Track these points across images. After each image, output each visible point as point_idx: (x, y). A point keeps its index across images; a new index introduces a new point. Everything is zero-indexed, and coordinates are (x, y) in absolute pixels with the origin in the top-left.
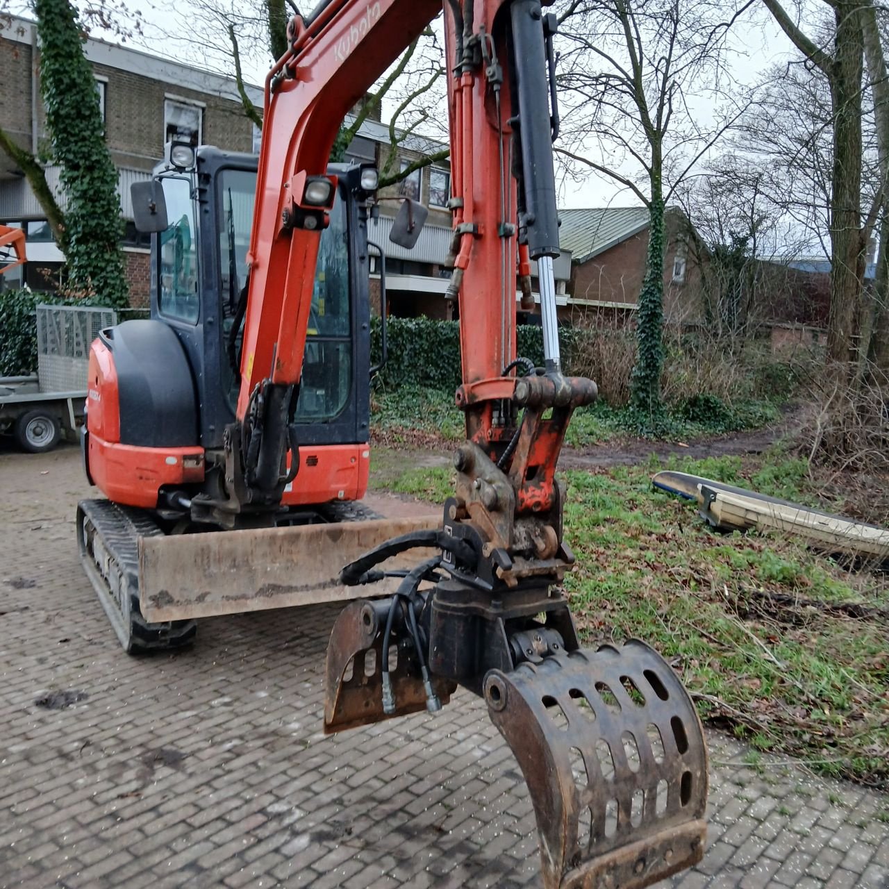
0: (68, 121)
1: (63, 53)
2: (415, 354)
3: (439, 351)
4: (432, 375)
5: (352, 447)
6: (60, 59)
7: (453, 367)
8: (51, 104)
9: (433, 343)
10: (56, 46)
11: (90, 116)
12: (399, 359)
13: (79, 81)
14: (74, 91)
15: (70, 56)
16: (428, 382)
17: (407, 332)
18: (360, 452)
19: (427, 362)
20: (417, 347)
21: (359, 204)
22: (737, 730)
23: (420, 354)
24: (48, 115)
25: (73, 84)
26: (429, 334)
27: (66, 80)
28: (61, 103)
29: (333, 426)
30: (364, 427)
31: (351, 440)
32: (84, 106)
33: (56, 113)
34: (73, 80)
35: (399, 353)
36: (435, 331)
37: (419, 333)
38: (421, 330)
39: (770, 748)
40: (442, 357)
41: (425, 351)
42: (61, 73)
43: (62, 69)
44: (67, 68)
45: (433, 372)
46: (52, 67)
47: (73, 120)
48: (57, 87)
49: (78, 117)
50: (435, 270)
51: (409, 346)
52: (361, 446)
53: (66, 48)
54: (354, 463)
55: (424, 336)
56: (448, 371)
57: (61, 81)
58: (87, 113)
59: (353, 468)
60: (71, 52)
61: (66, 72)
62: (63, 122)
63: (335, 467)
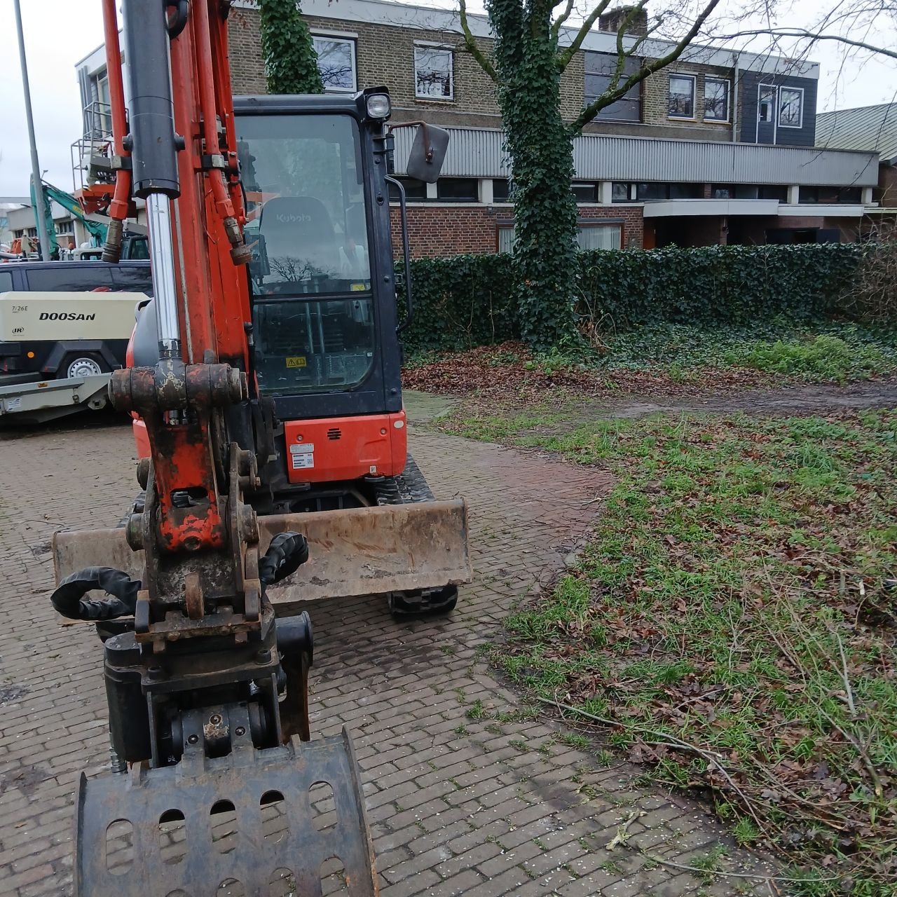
0: (286, 83)
1: (278, 15)
2: (662, 286)
3: (691, 282)
4: (682, 309)
5: (382, 417)
6: (275, 22)
7: (709, 299)
8: (271, 68)
9: (684, 273)
10: (271, 9)
11: (307, 75)
12: (642, 295)
13: (293, 41)
14: (290, 52)
15: (284, 17)
16: (678, 318)
17: (652, 264)
18: (391, 422)
19: (678, 294)
20: (664, 279)
21: (374, 136)
22: (722, 809)
23: (668, 286)
24: (269, 79)
25: (289, 45)
26: (679, 263)
27: (282, 43)
28: (279, 66)
29: (357, 394)
30: (394, 393)
31: (379, 409)
32: (300, 65)
33: (275, 77)
34: (288, 41)
35: (642, 287)
36: (687, 260)
37: (667, 263)
38: (669, 260)
39: (753, 844)
40: (695, 288)
41: (674, 283)
42: (277, 36)
43: (277, 32)
44: (282, 30)
45: (682, 304)
46: (268, 31)
47: (292, 81)
48: (274, 50)
49: (296, 78)
50: (708, 190)
51: (654, 279)
52: (393, 416)
53: (281, 10)
54: (383, 434)
55: (673, 266)
56: (704, 304)
57: (277, 44)
58: (304, 73)
59: (384, 440)
60: (285, 13)
61: (282, 34)
62: (283, 84)
63: (363, 440)
